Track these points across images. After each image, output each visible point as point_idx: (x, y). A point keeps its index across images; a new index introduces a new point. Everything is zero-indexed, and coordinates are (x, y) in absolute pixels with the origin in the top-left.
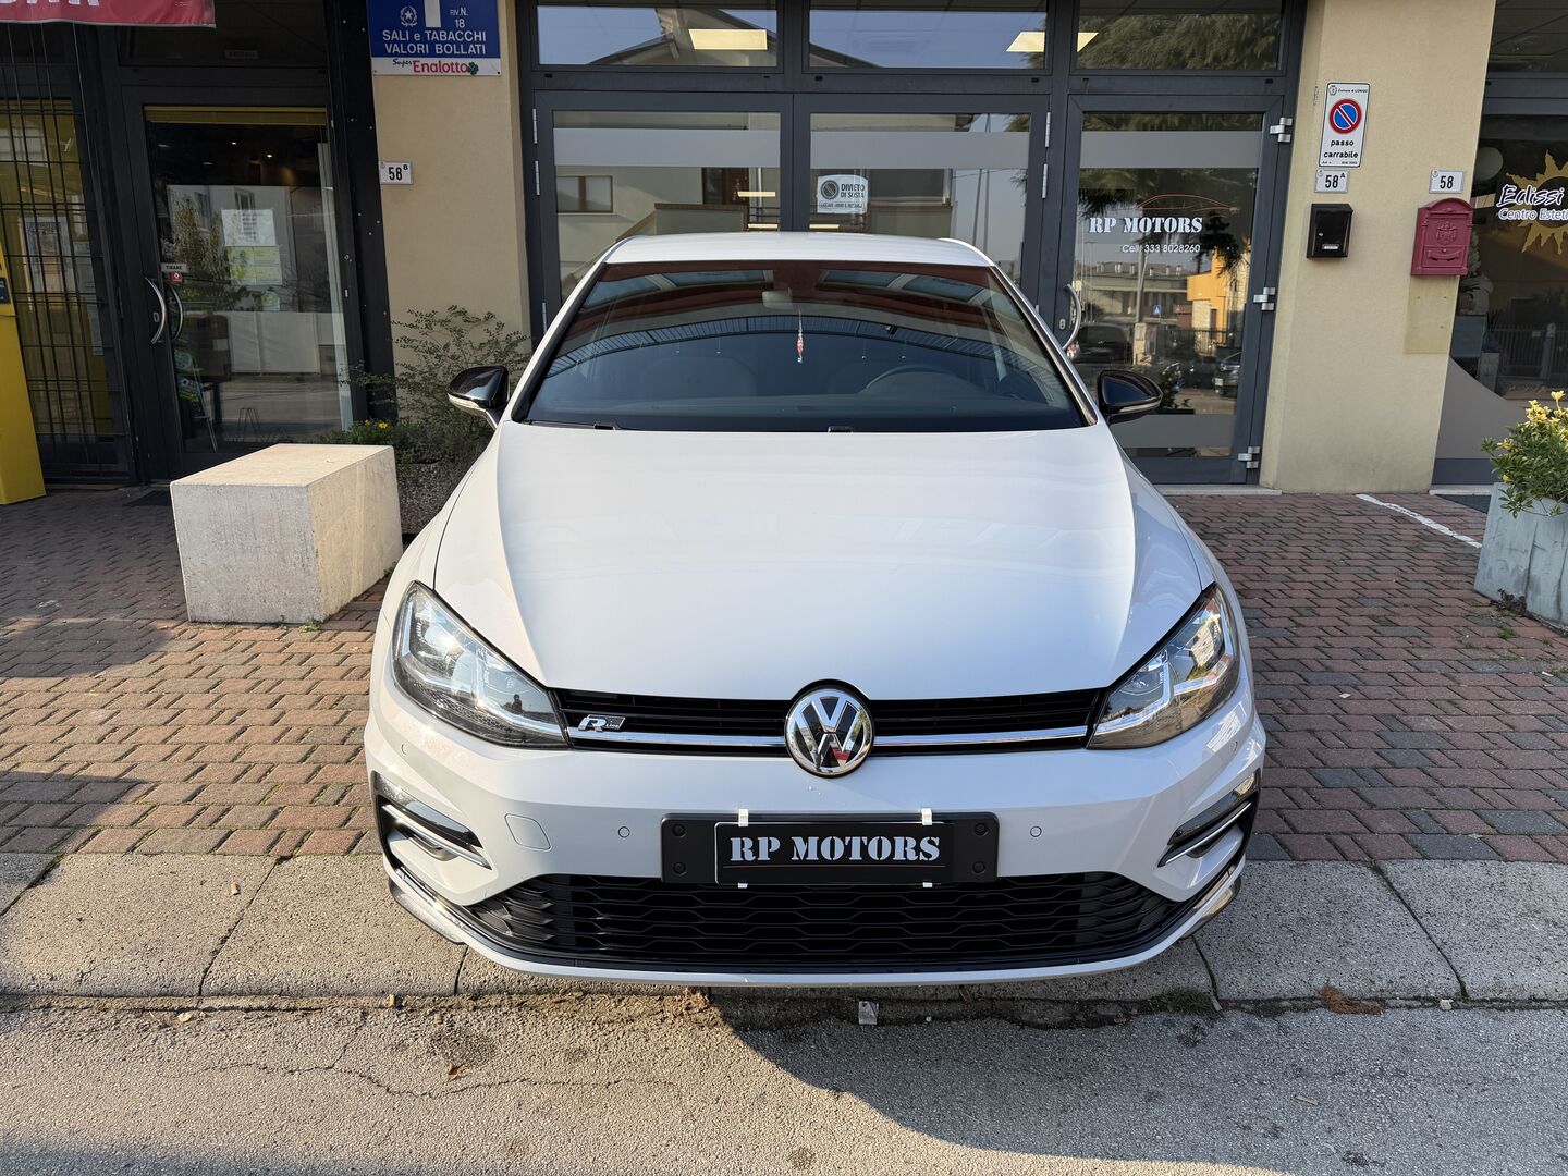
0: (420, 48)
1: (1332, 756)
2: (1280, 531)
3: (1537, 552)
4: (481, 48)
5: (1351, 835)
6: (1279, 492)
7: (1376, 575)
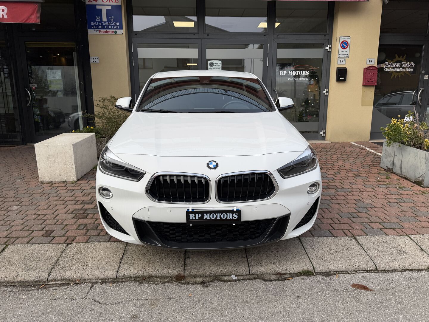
0: (101, 27)
1: (344, 210)
2: (331, 152)
3: (395, 156)
4: (118, 27)
5: (348, 230)
6: (330, 142)
7: (355, 163)
